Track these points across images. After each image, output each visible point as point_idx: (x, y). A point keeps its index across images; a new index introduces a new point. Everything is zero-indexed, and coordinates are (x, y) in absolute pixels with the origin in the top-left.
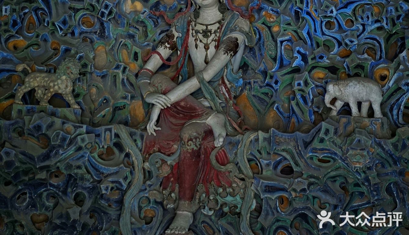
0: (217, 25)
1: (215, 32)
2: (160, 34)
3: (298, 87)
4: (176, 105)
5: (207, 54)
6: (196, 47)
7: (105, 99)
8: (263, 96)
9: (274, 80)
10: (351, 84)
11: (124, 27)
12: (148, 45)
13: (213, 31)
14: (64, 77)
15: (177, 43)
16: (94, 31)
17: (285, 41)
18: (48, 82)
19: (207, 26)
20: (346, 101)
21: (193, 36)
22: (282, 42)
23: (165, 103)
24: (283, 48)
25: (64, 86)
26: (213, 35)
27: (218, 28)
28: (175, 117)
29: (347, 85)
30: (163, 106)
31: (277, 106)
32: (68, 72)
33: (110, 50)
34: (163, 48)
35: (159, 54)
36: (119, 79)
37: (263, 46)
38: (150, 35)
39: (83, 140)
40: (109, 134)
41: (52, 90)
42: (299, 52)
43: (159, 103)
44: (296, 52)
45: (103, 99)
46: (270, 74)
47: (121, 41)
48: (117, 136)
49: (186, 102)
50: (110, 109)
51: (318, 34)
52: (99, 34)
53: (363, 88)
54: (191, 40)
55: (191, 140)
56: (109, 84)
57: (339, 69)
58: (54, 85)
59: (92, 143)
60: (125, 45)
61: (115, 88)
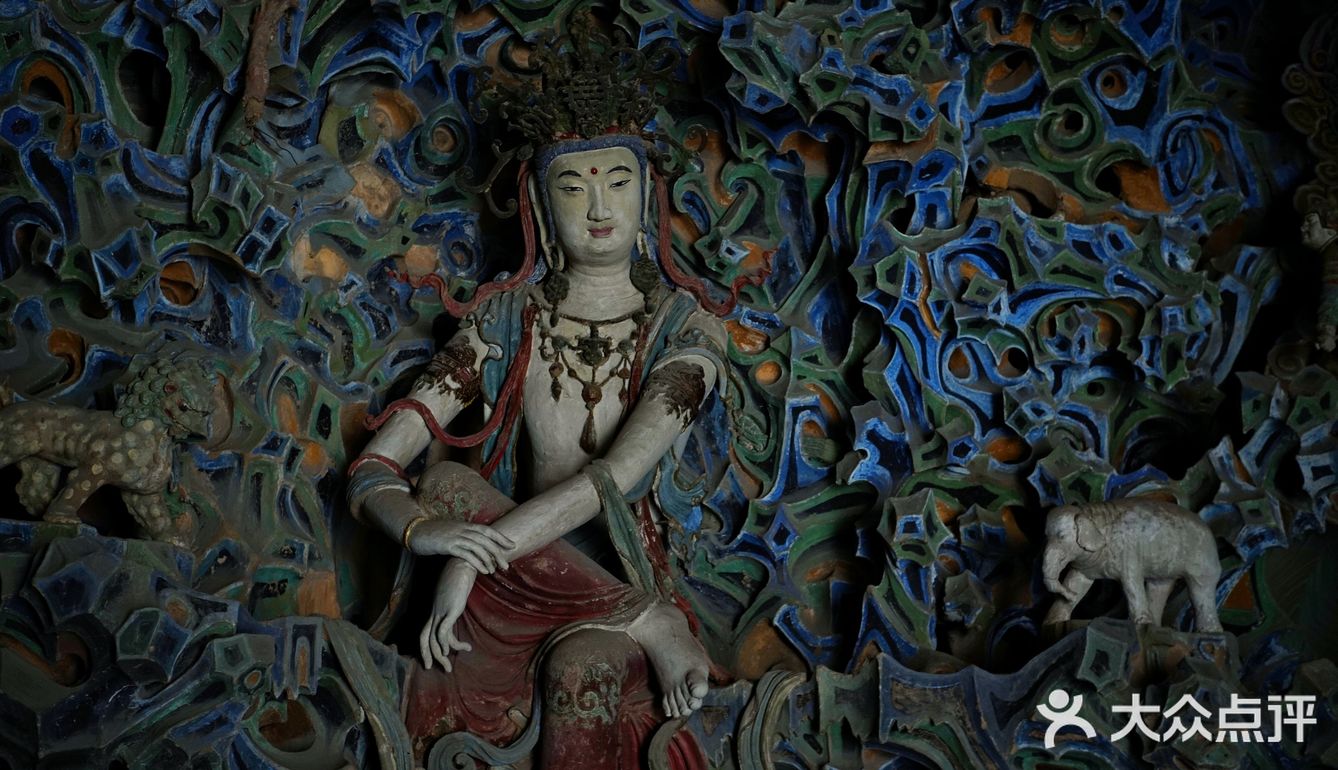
0: (630, 326)
1: (622, 346)
2: (395, 362)
3: (907, 535)
4: (522, 563)
5: (591, 417)
6: (556, 390)
7: (224, 552)
8: (722, 584)
9: (773, 530)
10: (1130, 516)
11: (294, 316)
12: (359, 391)
13: (614, 344)
14: (147, 425)
15: (485, 379)
16: (193, 317)
17: (805, 408)
18: (85, 441)
19: (593, 325)
20: (1110, 574)
21: (544, 357)
22: (796, 411)
24: (798, 429)
26: (614, 359)
27: (634, 335)
29: (1118, 518)
31: (786, 614)
32: (169, 405)
33: (242, 388)
34: (436, 389)
35: (423, 410)
36: (272, 491)
37: (724, 424)
38: (361, 365)
39: (233, 655)
40: (307, 649)
41: (97, 470)
42: (873, 436)
44: (864, 435)
45: (218, 551)
46: (756, 508)
47: (283, 364)
49: (556, 559)
50: (245, 586)
51: (931, 382)
52: (209, 330)
53: (1172, 530)
54: (537, 370)
55: (594, 686)
56: (241, 500)
57: (996, 496)
58: (110, 451)
59: (263, 670)
60: (288, 381)
61: (254, 518)
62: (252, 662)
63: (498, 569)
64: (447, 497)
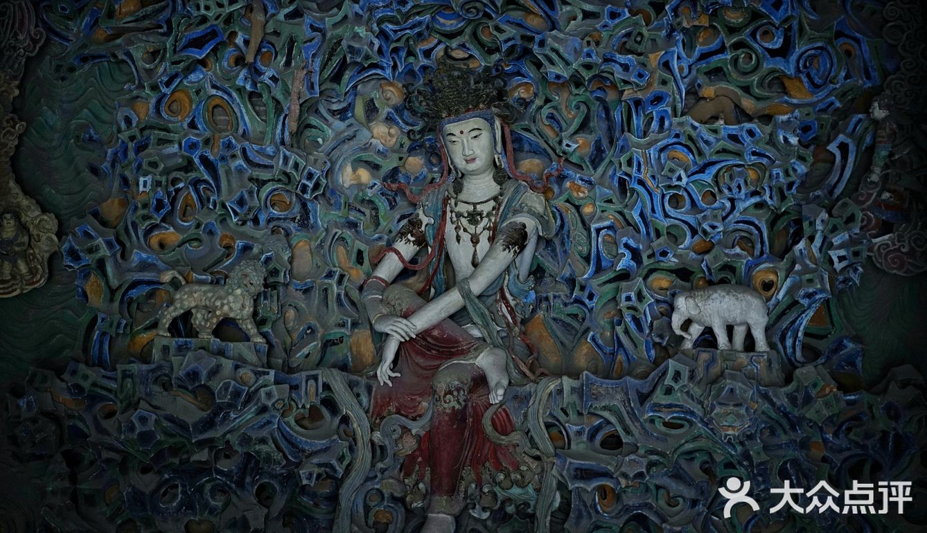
0: (492, 203)
1: (489, 215)
2: (399, 221)
3: (627, 303)
4: (424, 334)
5: (476, 250)
6: (458, 239)
7: (309, 328)
8: (568, 320)
9: (586, 293)
10: (715, 295)
11: (340, 209)
12: (380, 238)
13: (485, 214)
14: (239, 291)
15: (427, 235)
16: (290, 216)
17: (604, 228)
18: (213, 300)
19: (475, 205)
20: (707, 324)
21: (452, 223)
22: (598, 231)
23: (406, 332)
24: (600, 239)
25: (239, 305)
26: (485, 220)
27: (494, 208)
28: (423, 355)
29: (709, 297)
30: (402, 337)
31: (593, 336)
32: (245, 282)
33: (317, 247)
34: (403, 242)
35: (398, 253)
36: (333, 295)
37: (568, 237)
38: (383, 223)
39: (269, 395)
40: (314, 385)
41: (218, 313)
42: (627, 246)
43: (396, 331)
44: (622, 246)
45: (306, 327)
46: (579, 282)
47: (336, 233)
48: (327, 387)
49: (442, 330)
50: (318, 344)
51: (657, 215)
52: (299, 221)
53: (736, 302)
54: (450, 228)
55: (450, 393)
56: (316, 302)
57: (693, 272)
58: (223, 305)
59: (283, 400)
60: (343, 239)
61: (325, 308)
62: (277, 398)
63: (411, 338)
64: (393, 303)
